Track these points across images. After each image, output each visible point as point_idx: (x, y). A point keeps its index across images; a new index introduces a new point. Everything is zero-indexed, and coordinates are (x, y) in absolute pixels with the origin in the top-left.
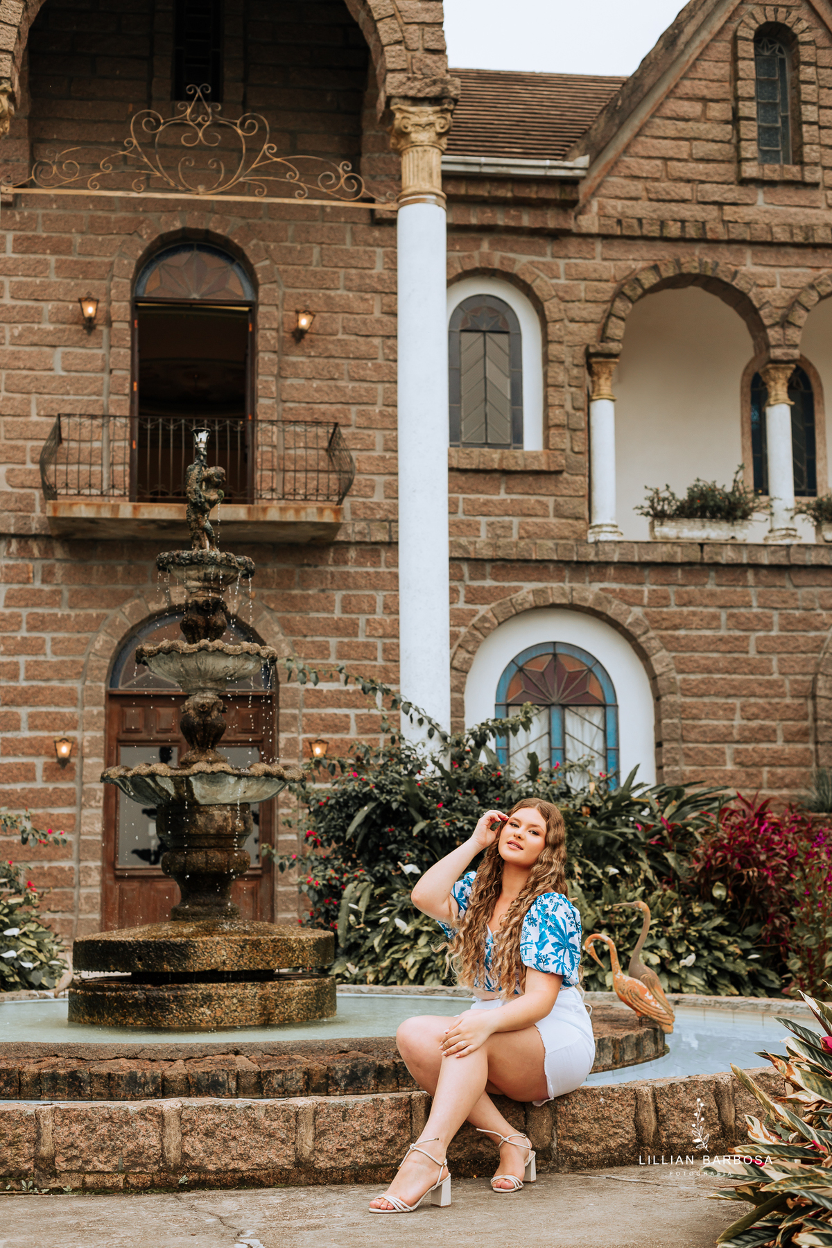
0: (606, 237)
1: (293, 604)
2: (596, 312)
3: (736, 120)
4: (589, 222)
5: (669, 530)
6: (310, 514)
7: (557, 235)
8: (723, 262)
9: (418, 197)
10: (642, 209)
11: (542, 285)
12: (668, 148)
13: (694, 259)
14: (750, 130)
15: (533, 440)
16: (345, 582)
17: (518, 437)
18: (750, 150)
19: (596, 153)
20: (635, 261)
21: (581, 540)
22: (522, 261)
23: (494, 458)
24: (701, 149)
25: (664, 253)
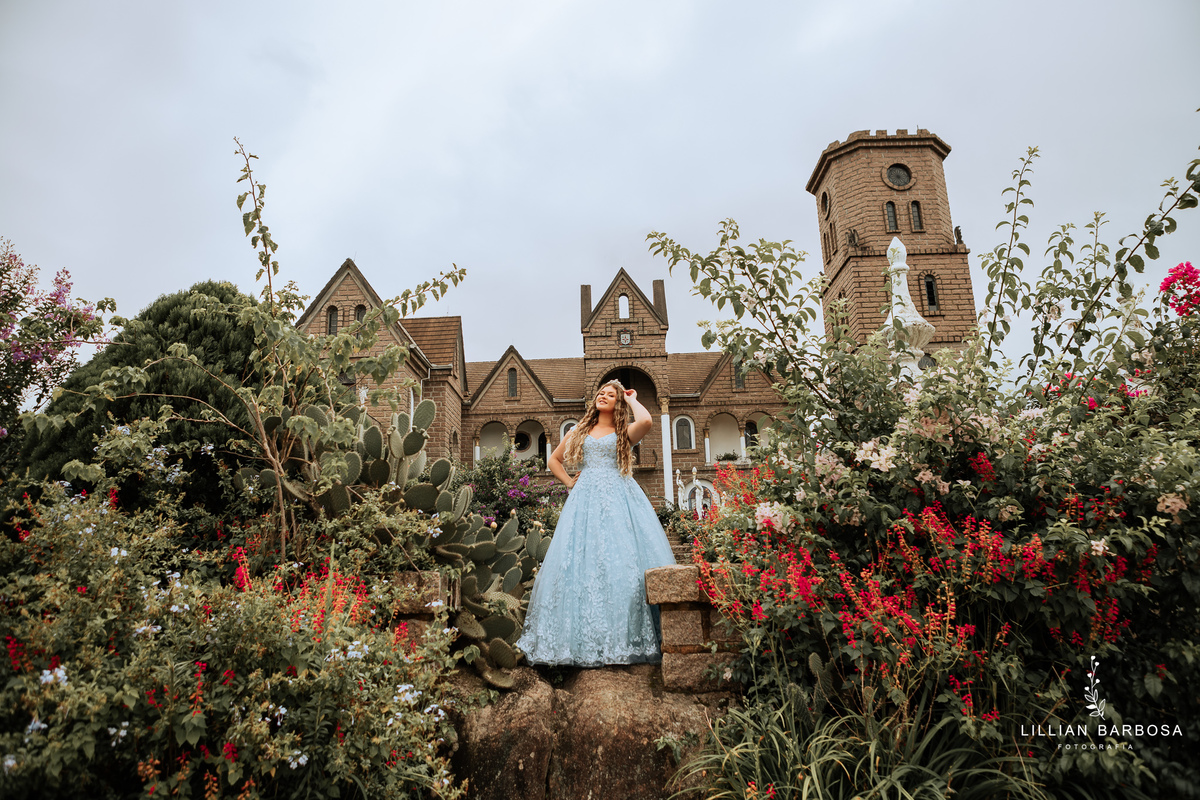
0: (706, 406)
1: (647, 482)
2: (704, 421)
3: (731, 380)
4: (702, 403)
5: (721, 463)
6: (650, 466)
7: (696, 406)
8: (730, 409)
9: (664, 414)
10: (713, 400)
11: (694, 416)
12: (717, 387)
13: (723, 410)
14: (734, 382)
15: (694, 447)
16: (657, 477)
17: (691, 446)
18: (734, 386)
19: (702, 390)
20: (712, 410)
21: (703, 466)
22: (689, 412)
23: (686, 451)
24: (725, 386)
25: (718, 408)
